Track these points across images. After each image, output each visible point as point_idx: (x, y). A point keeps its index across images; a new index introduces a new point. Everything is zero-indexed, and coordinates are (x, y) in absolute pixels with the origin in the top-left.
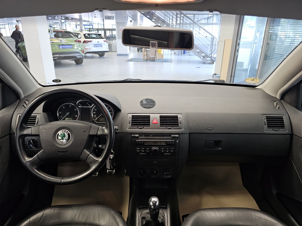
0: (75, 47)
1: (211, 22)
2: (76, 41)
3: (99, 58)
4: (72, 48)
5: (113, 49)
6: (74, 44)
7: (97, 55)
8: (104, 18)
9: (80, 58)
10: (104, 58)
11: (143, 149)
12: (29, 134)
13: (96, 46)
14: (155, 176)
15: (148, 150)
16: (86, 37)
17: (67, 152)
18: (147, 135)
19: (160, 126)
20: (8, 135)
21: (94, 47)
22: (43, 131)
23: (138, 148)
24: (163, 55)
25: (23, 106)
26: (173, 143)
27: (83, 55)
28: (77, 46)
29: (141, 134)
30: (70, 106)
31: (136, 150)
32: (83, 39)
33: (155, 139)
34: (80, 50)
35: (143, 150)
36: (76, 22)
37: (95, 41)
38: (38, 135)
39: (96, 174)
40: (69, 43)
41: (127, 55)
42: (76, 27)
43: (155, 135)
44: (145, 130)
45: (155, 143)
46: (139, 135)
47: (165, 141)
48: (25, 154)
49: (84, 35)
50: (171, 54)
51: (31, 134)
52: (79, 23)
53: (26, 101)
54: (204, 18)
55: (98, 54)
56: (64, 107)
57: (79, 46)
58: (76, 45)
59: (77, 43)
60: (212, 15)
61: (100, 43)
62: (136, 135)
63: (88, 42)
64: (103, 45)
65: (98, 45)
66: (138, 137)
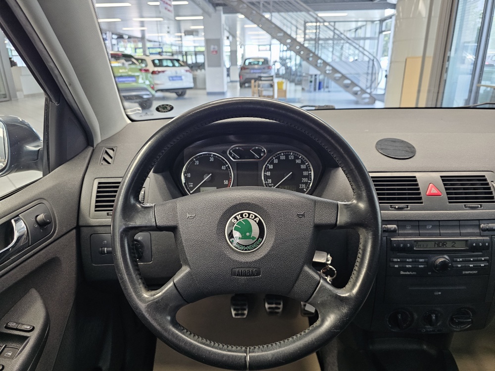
0: (141, 81)
1: (362, 36)
2: (141, 70)
3: (177, 99)
4: (136, 81)
5: (199, 85)
6: (138, 76)
7: (174, 95)
8: (183, 34)
9: (148, 99)
10: (185, 99)
11: (410, 260)
12: (149, 224)
13: (172, 78)
14: (429, 328)
15: (422, 263)
16: (155, 65)
17: (258, 274)
18: (418, 224)
19: (450, 202)
20: (74, 231)
21: (170, 80)
22: (188, 215)
23: (395, 260)
24: (285, 91)
25: (104, 159)
26: (487, 244)
27: (153, 92)
28: (143, 79)
29: (402, 223)
30: (212, 159)
31: (391, 264)
32: (151, 68)
33: (440, 235)
34: (148, 85)
35: (409, 263)
36: (135, 44)
37: (170, 71)
38: (173, 229)
39: (243, 314)
40: (130, 73)
41: (223, 93)
42: (136, 52)
43: (439, 223)
44: (411, 212)
45: (439, 246)
46: (398, 226)
47: (467, 241)
48: (140, 281)
49: (153, 61)
50: (295, 91)
51: (154, 224)
52: (140, 45)
53: (109, 151)
54: (349, 29)
55: (176, 93)
56: (197, 163)
57: (147, 79)
58: (141, 77)
59: (144, 73)
60: (364, 23)
61: (179, 74)
62: (389, 226)
63: (159, 72)
64: (183, 77)
65: (176, 77)
66: (394, 231)
